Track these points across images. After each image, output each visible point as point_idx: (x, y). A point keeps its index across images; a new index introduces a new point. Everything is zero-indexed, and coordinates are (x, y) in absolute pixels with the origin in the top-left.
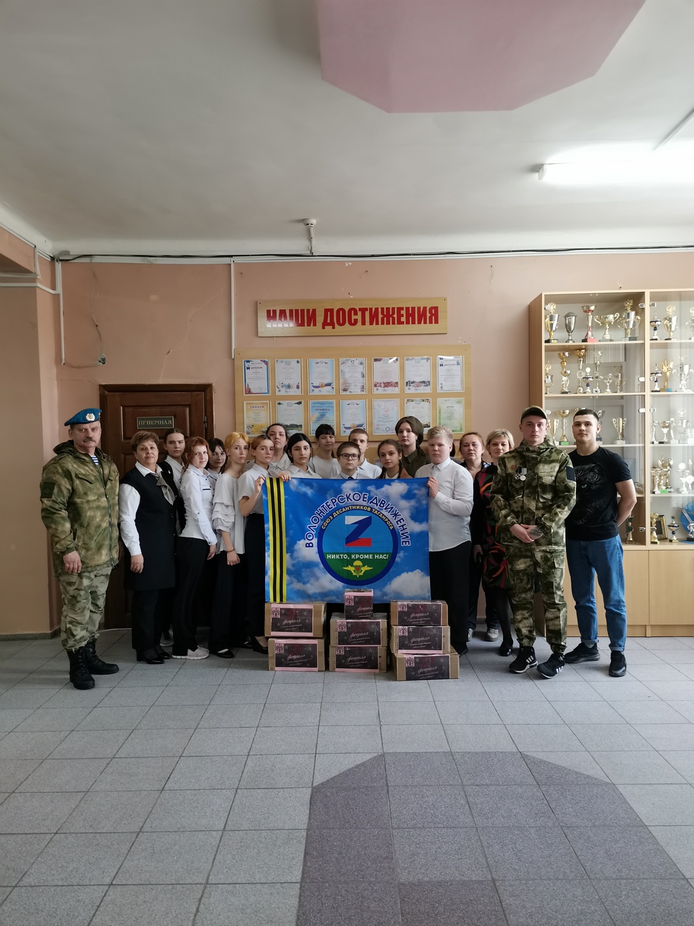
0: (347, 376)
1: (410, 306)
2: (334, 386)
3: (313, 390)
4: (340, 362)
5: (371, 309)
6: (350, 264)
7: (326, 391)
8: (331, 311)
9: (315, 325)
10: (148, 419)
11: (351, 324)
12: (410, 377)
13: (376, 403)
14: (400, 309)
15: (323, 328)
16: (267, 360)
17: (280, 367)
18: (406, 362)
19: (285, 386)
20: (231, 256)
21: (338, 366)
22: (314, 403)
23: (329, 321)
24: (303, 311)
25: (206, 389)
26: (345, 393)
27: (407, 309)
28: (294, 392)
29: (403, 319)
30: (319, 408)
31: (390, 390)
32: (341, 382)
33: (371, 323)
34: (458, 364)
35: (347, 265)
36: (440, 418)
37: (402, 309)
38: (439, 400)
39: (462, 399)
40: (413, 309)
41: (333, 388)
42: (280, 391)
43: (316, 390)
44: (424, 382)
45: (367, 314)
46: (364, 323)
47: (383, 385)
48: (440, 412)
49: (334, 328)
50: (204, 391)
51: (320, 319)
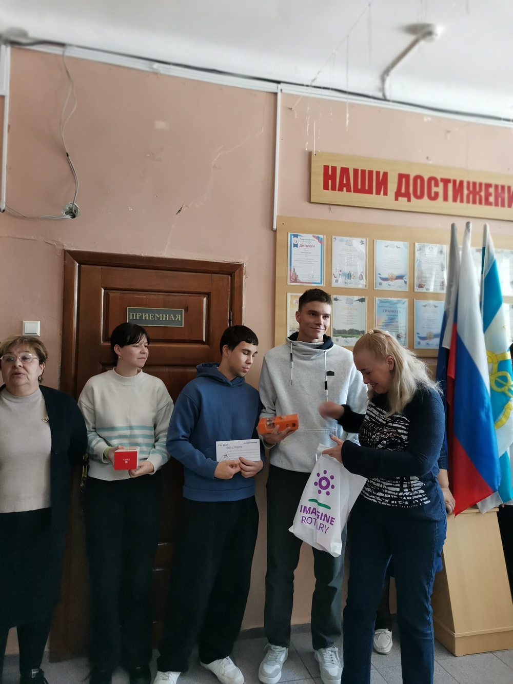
0: (424, 267)
1: (500, 183)
2: (407, 280)
3: (380, 284)
4: (416, 248)
5: (455, 182)
6: (430, 119)
7: (397, 285)
8: (407, 177)
9: (386, 194)
10: (145, 311)
11: (430, 198)
14: (488, 186)
15: (396, 199)
16: (321, 236)
19: (344, 275)
20: (278, 82)
21: (413, 253)
22: (381, 301)
23: (403, 191)
24: (371, 172)
25: (232, 271)
26: (421, 290)
27: (496, 187)
28: (355, 284)
29: (492, 199)
30: (388, 309)
32: (416, 274)
33: (455, 200)
35: (426, 119)
37: (491, 185)
40: (503, 187)
41: (406, 282)
42: (337, 281)
43: (385, 283)
45: (450, 186)
46: (446, 198)
49: (409, 200)
50: (231, 274)
51: (392, 186)
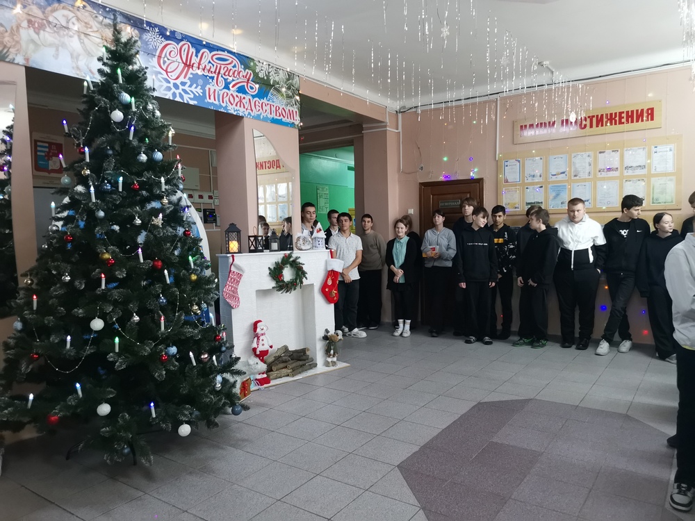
0: (577, 166)
1: (630, 110)
3: (552, 178)
4: (572, 156)
5: (597, 116)
7: (561, 177)
8: (567, 120)
10: (446, 202)
11: (581, 128)
12: (628, 162)
13: (599, 184)
14: (621, 113)
16: (519, 160)
17: (528, 163)
18: (625, 152)
19: (531, 176)
20: (498, 93)
21: (570, 159)
22: (552, 186)
24: (545, 123)
25: (480, 181)
26: (576, 178)
27: (628, 112)
28: (537, 180)
29: (624, 120)
30: (556, 190)
31: (611, 174)
32: (572, 170)
33: (597, 126)
34: (671, 150)
36: (653, 193)
37: (623, 112)
38: (653, 179)
39: (674, 178)
40: (632, 112)
41: (566, 175)
42: (527, 179)
43: (554, 177)
44: (640, 166)
45: (594, 120)
46: (591, 126)
47: (606, 170)
48: (653, 189)
50: (479, 183)
